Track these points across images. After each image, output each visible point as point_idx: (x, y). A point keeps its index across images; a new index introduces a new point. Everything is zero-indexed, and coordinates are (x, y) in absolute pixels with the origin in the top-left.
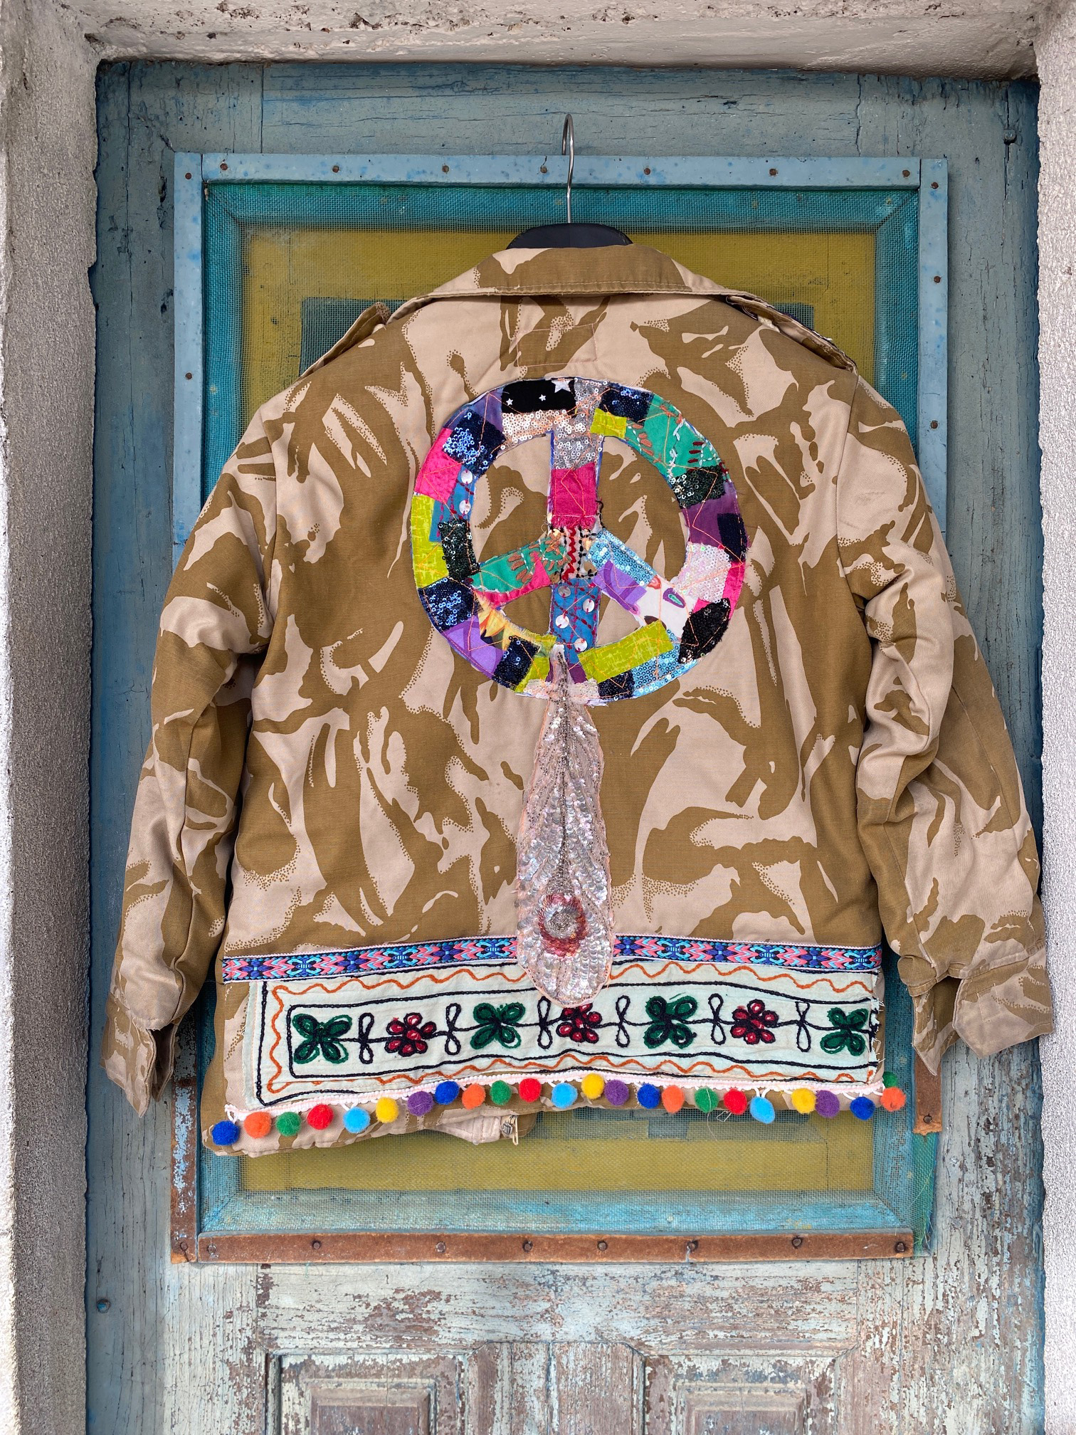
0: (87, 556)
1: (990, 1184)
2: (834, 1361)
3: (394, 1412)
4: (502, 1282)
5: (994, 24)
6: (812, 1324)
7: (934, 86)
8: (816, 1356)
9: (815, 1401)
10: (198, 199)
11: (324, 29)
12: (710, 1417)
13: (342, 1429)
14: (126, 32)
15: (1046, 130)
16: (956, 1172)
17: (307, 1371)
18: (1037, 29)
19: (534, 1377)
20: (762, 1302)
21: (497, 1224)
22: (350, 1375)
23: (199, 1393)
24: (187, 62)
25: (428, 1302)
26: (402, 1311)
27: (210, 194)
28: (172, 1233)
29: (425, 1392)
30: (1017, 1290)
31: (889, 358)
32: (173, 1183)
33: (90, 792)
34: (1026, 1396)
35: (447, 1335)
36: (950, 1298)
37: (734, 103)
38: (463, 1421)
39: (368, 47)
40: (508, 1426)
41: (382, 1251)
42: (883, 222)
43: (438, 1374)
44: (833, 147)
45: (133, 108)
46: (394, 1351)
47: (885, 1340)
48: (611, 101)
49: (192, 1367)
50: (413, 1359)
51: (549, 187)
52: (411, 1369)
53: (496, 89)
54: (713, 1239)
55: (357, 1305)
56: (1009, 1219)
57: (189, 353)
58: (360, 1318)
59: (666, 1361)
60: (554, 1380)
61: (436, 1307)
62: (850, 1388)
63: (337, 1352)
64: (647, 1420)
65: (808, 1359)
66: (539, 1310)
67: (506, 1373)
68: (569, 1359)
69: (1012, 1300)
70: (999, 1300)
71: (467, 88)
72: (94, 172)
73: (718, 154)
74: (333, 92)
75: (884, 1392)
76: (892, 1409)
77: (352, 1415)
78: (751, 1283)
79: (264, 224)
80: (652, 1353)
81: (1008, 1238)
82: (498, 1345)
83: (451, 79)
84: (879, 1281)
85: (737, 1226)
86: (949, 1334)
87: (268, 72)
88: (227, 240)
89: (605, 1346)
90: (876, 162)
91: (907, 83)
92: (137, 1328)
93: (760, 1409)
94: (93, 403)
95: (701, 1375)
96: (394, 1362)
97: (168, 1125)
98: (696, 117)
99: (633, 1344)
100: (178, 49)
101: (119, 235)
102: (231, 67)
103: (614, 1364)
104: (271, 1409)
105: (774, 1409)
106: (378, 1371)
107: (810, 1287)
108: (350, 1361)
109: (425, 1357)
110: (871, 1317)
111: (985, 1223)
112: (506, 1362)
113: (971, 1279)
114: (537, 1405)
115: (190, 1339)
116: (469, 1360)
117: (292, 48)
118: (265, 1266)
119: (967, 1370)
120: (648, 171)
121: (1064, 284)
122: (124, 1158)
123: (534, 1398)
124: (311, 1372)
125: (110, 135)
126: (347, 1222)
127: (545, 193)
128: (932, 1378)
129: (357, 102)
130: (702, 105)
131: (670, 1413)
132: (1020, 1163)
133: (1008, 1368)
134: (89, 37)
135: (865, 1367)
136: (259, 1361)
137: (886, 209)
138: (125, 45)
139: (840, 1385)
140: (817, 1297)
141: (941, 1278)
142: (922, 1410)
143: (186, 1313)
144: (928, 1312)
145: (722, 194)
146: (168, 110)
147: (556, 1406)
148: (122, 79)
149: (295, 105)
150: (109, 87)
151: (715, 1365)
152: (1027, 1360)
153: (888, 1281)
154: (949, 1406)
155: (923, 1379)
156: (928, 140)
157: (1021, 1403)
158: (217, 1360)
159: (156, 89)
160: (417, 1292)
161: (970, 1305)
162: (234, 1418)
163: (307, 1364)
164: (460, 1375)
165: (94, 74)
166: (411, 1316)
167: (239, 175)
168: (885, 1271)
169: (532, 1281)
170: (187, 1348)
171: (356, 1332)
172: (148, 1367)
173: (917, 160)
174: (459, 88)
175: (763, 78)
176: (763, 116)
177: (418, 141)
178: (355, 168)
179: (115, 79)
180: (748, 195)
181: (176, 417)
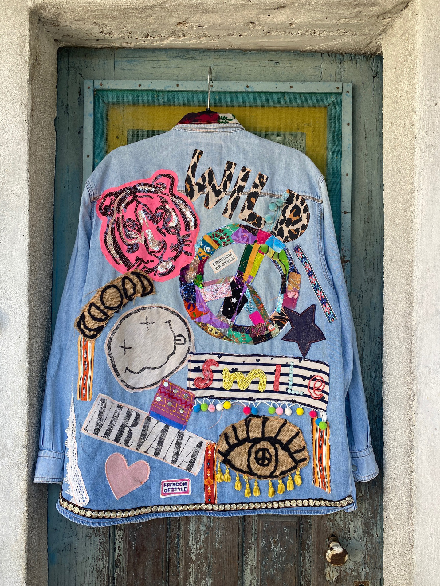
0: (52, 218)
5: (368, 37)
7: (348, 57)
9: (304, 519)
10: (92, 96)
11: (136, 38)
12: (266, 523)
14: (68, 39)
15: (385, 74)
18: (382, 39)
24: (89, 48)
27: (96, 94)
31: (332, 151)
33: (52, 300)
37: (278, 63)
39: (151, 44)
40: (195, 525)
42: (330, 104)
44: (313, 78)
45: (70, 64)
48: (235, 62)
51: (213, 92)
53: (196, 58)
57: (88, 148)
64: (244, 525)
69: (374, 483)
70: (369, 483)
71: (185, 57)
72: (56, 86)
73: (272, 81)
74: (139, 59)
76: (331, 522)
79: (113, 104)
83: (180, 54)
87: (117, 51)
88: (102, 109)
90: (327, 84)
91: (339, 56)
93: (284, 521)
94: (55, 165)
98: (265, 68)
100: (86, 44)
101: (64, 107)
102: (105, 50)
105: (289, 521)
114: (205, 518)
117: (125, 44)
120: (248, 87)
121: (390, 127)
125: (62, 73)
129: (147, 62)
130: (267, 63)
131: (252, 522)
132: (377, 435)
133: (372, 508)
134: (56, 40)
137: (331, 100)
138: (67, 42)
142: (342, 522)
145: (274, 95)
146: (82, 64)
147: (212, 519)
148: (66, 54)
149: (126, 63)
150: (62, 56)
152: (379, 505)
154: (351, 521)
156: (346, 76)
157: (377, 520)
159: (78, 57)
161: (359, 485)
165: (57, 52)
167: (106, 88)
173: (342, 83)
174: (183, 57)
175: (288, 54)
176: (289, 67)
177: (169, 75)
178: (146, 85)
179: (64, 54)
180: (282, 95)
181: (83, 170)
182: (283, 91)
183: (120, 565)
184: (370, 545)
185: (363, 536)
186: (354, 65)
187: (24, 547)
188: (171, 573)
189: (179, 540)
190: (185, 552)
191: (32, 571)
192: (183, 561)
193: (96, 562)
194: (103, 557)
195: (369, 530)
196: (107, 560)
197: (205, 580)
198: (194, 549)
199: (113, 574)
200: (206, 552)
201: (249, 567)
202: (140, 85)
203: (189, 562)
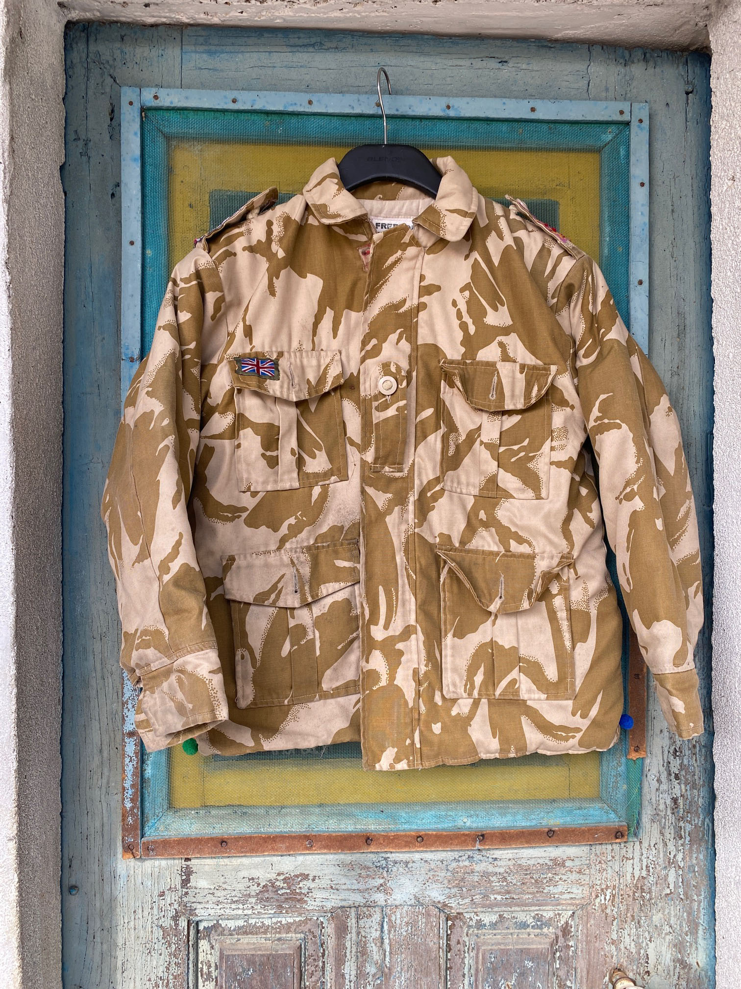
0: (60, 368)
1: (677, 792)
2: (574, 913)
3: (276, 957)
4: (351, 866)
5: (681, 12)
6: (560, 889)
7: (639, 54)
8: (563, 910)
9: (561, 940)
10: (138, 120)
11: (226, 3)
12: (491, 953)
13: (241, 970)
14: (86, 1)
15: (717, 83)
16: (655, 784)
17: (216, 931)
18: (710, 15)
19: (373, 930)
20: (526, 874)
21: (348, 826)
22: (246, 933)
23: (141, 949)
24: (128, 23)
25: (300, 881)
26: (282, 888)
27: (146, 116)
28: (123, 838)
29: (298, 943)
30: (694, 862)
31: (610, 237)
32: (123, 804)
33: (62, 533)
34: (701, 932)
35: (313, 903)
36: (651, 868)
37: (506, 62)
38: (324, 962)
39: (256, 16)
40: (355, 964)
41: (270, 847)
42: (606, 145)
43: (307, 930)
44: (572, 93)
45: (90, 55)
46: (276, 915)
47: (607, 898)
48: (422, 59)
49: (137, 931)
50: (289, 921)
51: (382, 117)
52: (288, 928)
53: (344, 48)
54: (494, 833)
55: (251, 884)
56: (689, 815)
57: (132, 227)
58: (253, 893)
59: (462, 916)
60: (386, 932)
61: (305, 885)
62: (585, 931)
63: (236, 918)
64: (449, 957)
65: (556, 912)
66: (376, 884)
67: (354, 928)
68: (398, 917)
69: (691, 868)
70: (683, 869)
71: (324, 47)
72: (63, 99)
73: (495, 97)
74: (231, 47)
75: (607, 932)
76: (613, 944)
77: (248, 961)
78: (519, 862)
79: (183, 138)
80: (453, 911)
81: (689, 827)
82: (348, 909)
83: (313, 40)
84: (604, 858)
85: (510, 824)
86: (650, 893)
87: (186, 32)
88: (158, 148)
89: (421, 908)
90: (604, 104)
91: (621, 51)
92: (98, 905)
93: (525, 947)
94: (63, 261)
95: (485, 925)
96: (276, 923)
97: (119, 764)
98: (480, 71)
99: (439, 906)
100: (123, 14)
101: (81, 143)
102: (160, 28)
103: (427, 919)
104: (191, 959)
105: (535, 947)
106: (264, 929)
107: (558, 863)
108: (245, 924)
109: (297, 919)
110: (598, 882)
111: (674, 818)
112: (354, 921)
113: (664, 855)
114: (375, 949)
115: (135, 912)
116: (328, 920)
117: (202, 16)
118: (187, 859)
119: (662, 916)
120: (448, 107)
121: (729, 187)
122: (88, 788)
123: (373, 945)
124: (219, 932)
125: (74, 73)
126: (244, 828)
127: (378, 121)
128: (639, 922)
129: (248, 55)
130: (484, 63)
131: (464, 952)
132: (696, 777)
133: (689, 914)
134: (60, 5)
135: (595, 917)
136: (183, 925)
137: (608, 137)
138: (85, 10)
139: (578, 930)
140: (563, 870)
141: (645, 855)
142: (633, 943)
143: (132, 893)
144: (636, 878)
145: (500, 124)
146: (115, 57)
147: (388, 950)
148: (83, 34)
149: (205, 56)
150: (73, 39)
151: (494, 918)
152: (701, 908)
153: (610, 858)
154: (650, 941)
155: (633, 923)
156: (635, 90)
157: (697, 937)
158: (154, 925)
159: (107, 42)
160: (292, 875)
161: (663, 872)
162: (166, 965)
163: (216, 926)
164: (321, 931)
165: (63, 30)
166: (288, 891)
167: (167, 104)
168: (608, 851)
169: (371, 865)
170: (133, 918)
171: (250, 903)
172: (105, 932)
173: (628, 104)
174: (319, 46)
175: (524, 45)
176: (526, 71)
177: (291, 82)
178: (247, 101)
179: (78, 34)
180: (515, 125)
181: (123, 271)
182: (517, 116)
184: (684, 983)
185: (672, 968)
195: (682, 957)
202: (234, 101)
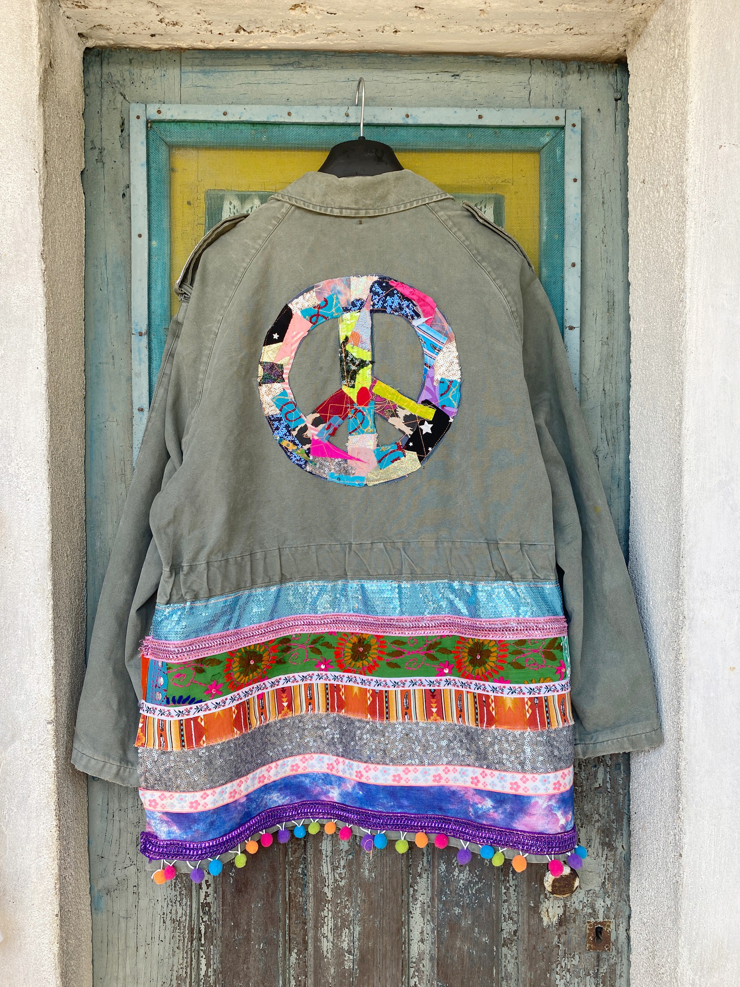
0: (82, 342)
5: (604, 39)
7: (574, 66)
10: (144, 131)
11: (220, 34)
14: (102, 32)
15: (632, 101)
18: (628, 42)
24: (136, 49)
27: (151, 128)
31: (548, 226)
33: (85, 480)
34: (625, 820)
36: (583, 766)
37: (458, 75)
38: (305, 841)
39: (245, 43)
42: (544, 147)
44: (515, 102)
45: (104, 76)
48: (386, 74)
51: (350, 125)
53: (319, 67)
57: (140, 222)
70: (610, 767)
71: (301, 66)
72: (83, 114)
73: (449, 106)
74: (223, 67)
79: (182, 146)
83: (292, 60)
86: (581, 786)
87: (184, 55)
88: (161, 155)
90: (540, 112)
91: (558, 64)
94: (84, 252)
98: (436, 84)
100: (132, 42)
101: (96, 152)
102: (161, 52)
117: (199, 43)
119: (592, 806)
120: (407, 116)
121: (641, 188)
125: (91, 92)
127: (348, 129)
129: (237, 73)
130: (439, 77)
133: (615, 805)
134: (80, 35)
137: (545, 139)
145: (452, 130)
146: (125, 77)
148: (98, 59)
149: (200, 75)
150: (90, 63)
154: (582, 827)
156: (570, 98)
159: (117, 65)
165: (82, 56)
167: (168, 117)
172: (123, 811)
173: (563, 110)
174: (297, 65)
175: (474, 61)
176: (475, 83)
177: (273, 97)
178: (236, 113)
179: (93, 59)
180: (466, 130)
181: (133, 260)
182: (467, 123)
183: (209, 910)
184: (611, 864)
185: (600, 851)
186: (584, 80)
187: (53, 885)
188: (294, 919)
189: (306, 867)
190: (315, 885)
191: (67, 924)
192: (311, 900)
193: (170, 907)
194: (181, 899)
195: (609, 841)
196: (188, 903)
197: (349, 929)
198: (330, 881)
199: (199, 924)
200: (350, 884)
201: (419, 905)
202: (225, 114)
203: (321, 901)
